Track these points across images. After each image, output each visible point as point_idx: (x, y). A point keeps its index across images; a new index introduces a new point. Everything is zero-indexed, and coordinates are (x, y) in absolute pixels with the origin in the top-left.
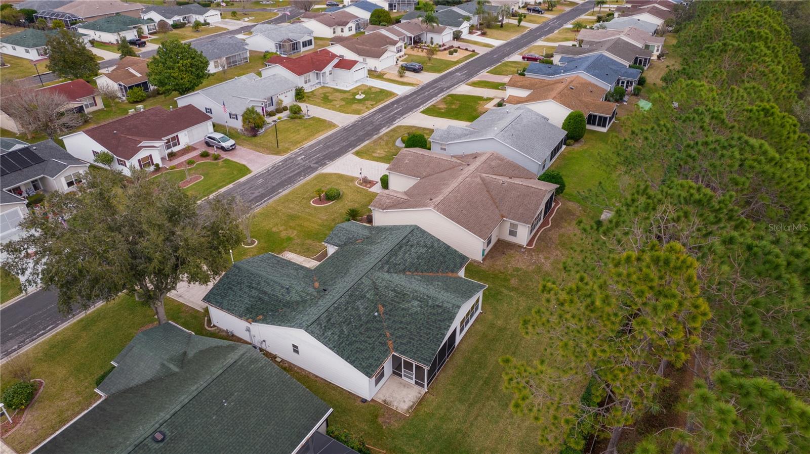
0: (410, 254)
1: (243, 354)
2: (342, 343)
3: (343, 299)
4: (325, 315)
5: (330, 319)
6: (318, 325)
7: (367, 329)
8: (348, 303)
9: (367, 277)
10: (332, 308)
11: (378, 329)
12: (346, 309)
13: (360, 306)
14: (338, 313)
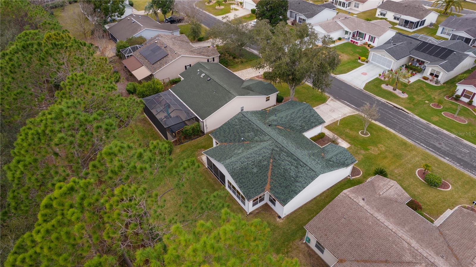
0: (288, 164)
1: (233, 95)
2: (230, 125)
3: (255, 127)
4: (247, 119)
5: (244, 121)
6: (242, 117)
7: (235, 136)
8: (253, 129)
9: (270, 138)
10: (251, 122)
11: (234, 140)
12: (249, 128)
13: (250, 134)
14: (247, 125)
